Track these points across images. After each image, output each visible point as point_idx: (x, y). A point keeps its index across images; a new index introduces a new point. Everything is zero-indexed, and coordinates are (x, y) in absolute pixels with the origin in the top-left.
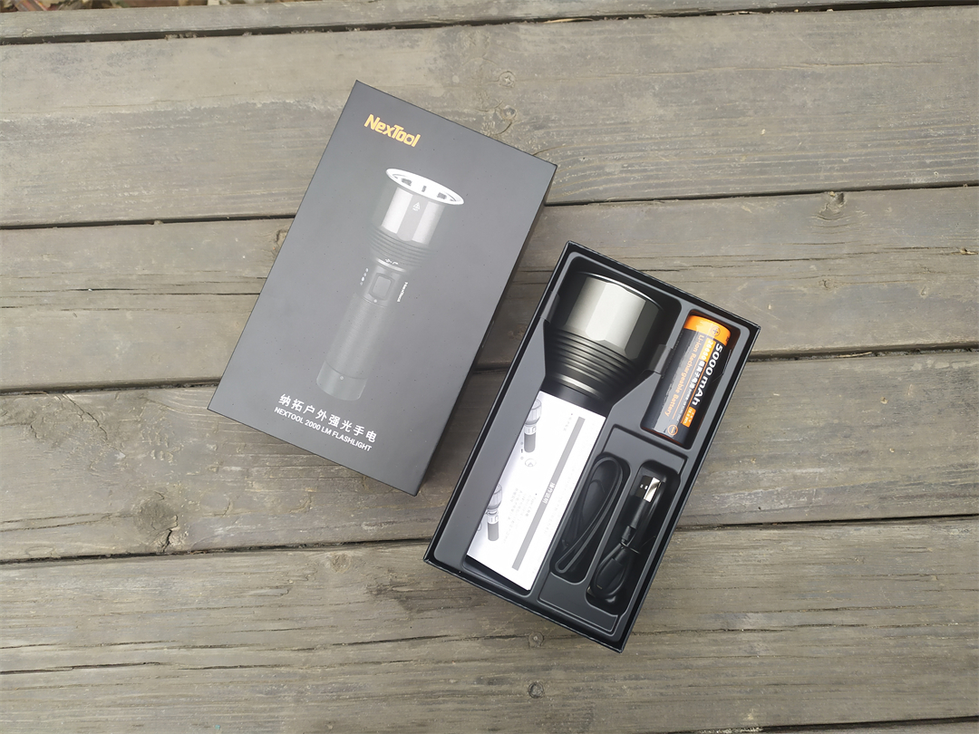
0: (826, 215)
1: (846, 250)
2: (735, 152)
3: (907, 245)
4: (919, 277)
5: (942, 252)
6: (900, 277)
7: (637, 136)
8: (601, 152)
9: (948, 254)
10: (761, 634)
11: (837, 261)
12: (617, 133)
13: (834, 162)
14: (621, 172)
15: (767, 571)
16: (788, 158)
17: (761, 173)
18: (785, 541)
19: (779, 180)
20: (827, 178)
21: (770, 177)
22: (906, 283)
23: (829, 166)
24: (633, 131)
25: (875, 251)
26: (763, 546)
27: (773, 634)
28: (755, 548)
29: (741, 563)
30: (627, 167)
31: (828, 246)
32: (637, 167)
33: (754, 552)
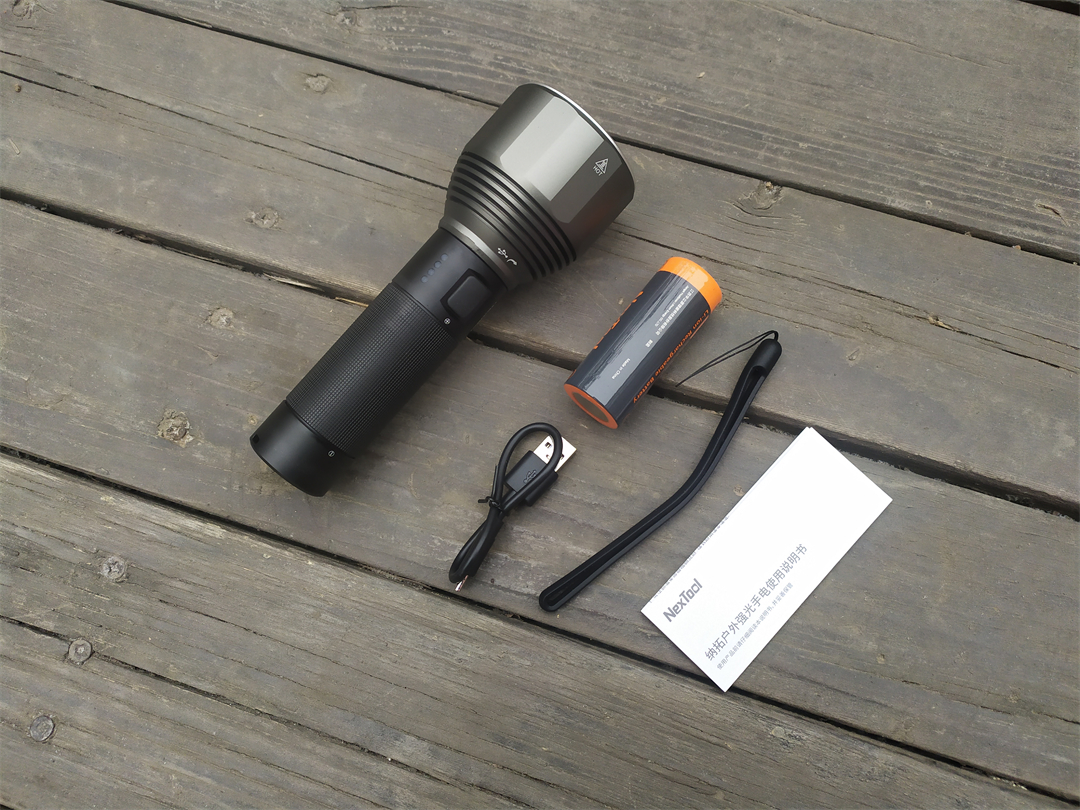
0: (747, 207)
1: (758, 261)
2: (653, 88)
3: (852, 283)
4: (854, 333)
5: (900, 309)
6: (823, 323)
7: (530, 27)
8: (474, 32)
9: (908, 316)
10: (413, 777)
11: (741, 272)
12: (506, 15)
13: (784, 143)
14: (491, 64)
15: (463, 680)
16: (721, 117)
17: (678, 124)
18: (509, 643)
19: (700, 142)
20: (768, 160)
21: (688, 133)
22: (831, 335)
23: (776, 146)
24: (528, 20)
25: (801, 276)
26: (472, 639)
27: (431, 783)
28: (460, 636)
29: (430, 652)
30: (501, 60)
31: (735, 248)
32: (513, 64)
33: (455, 642)
